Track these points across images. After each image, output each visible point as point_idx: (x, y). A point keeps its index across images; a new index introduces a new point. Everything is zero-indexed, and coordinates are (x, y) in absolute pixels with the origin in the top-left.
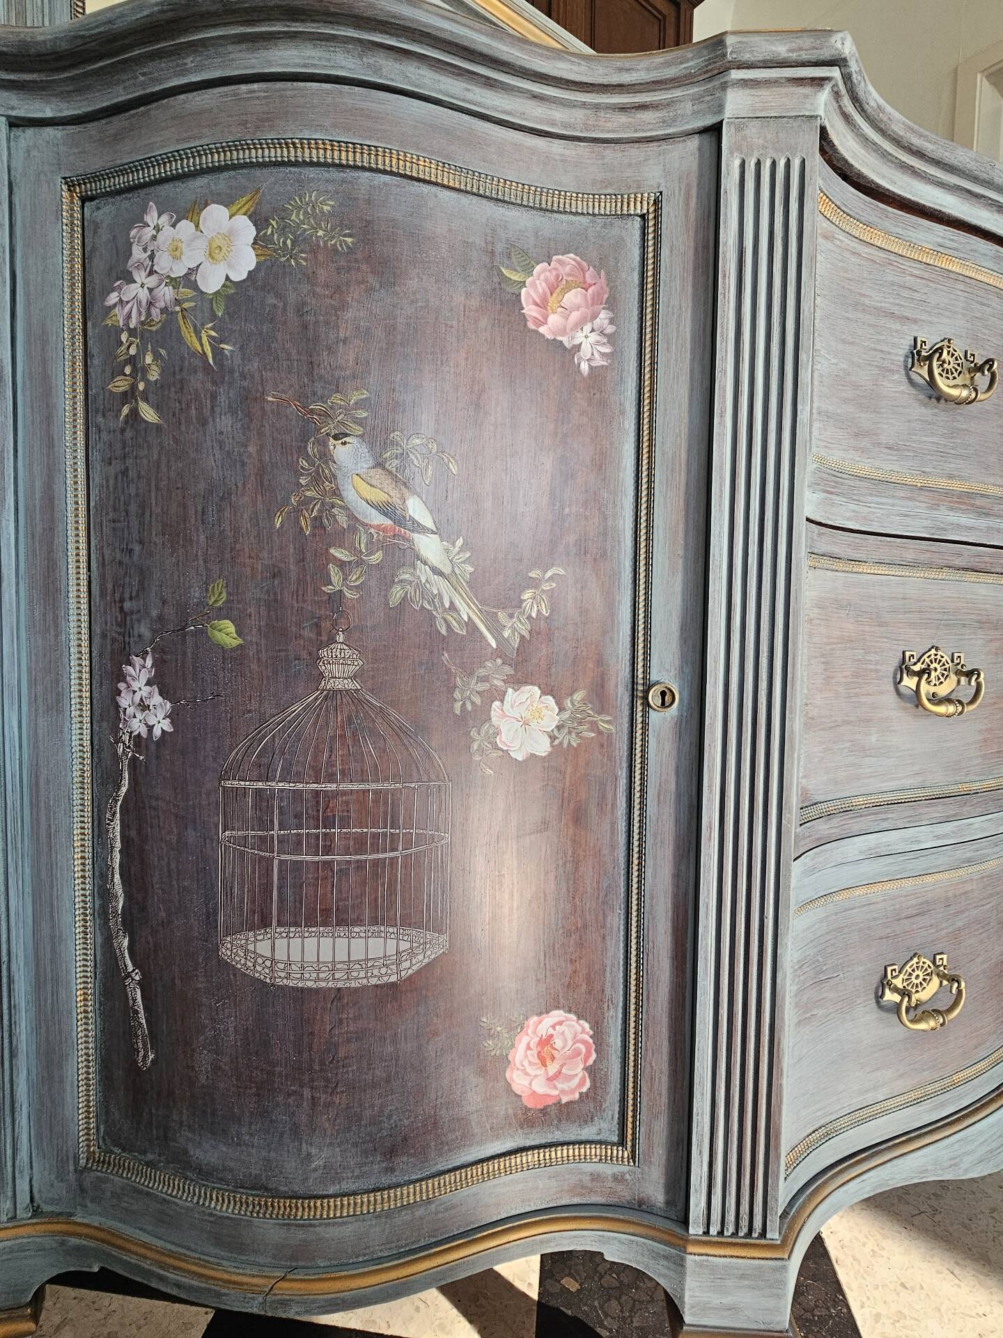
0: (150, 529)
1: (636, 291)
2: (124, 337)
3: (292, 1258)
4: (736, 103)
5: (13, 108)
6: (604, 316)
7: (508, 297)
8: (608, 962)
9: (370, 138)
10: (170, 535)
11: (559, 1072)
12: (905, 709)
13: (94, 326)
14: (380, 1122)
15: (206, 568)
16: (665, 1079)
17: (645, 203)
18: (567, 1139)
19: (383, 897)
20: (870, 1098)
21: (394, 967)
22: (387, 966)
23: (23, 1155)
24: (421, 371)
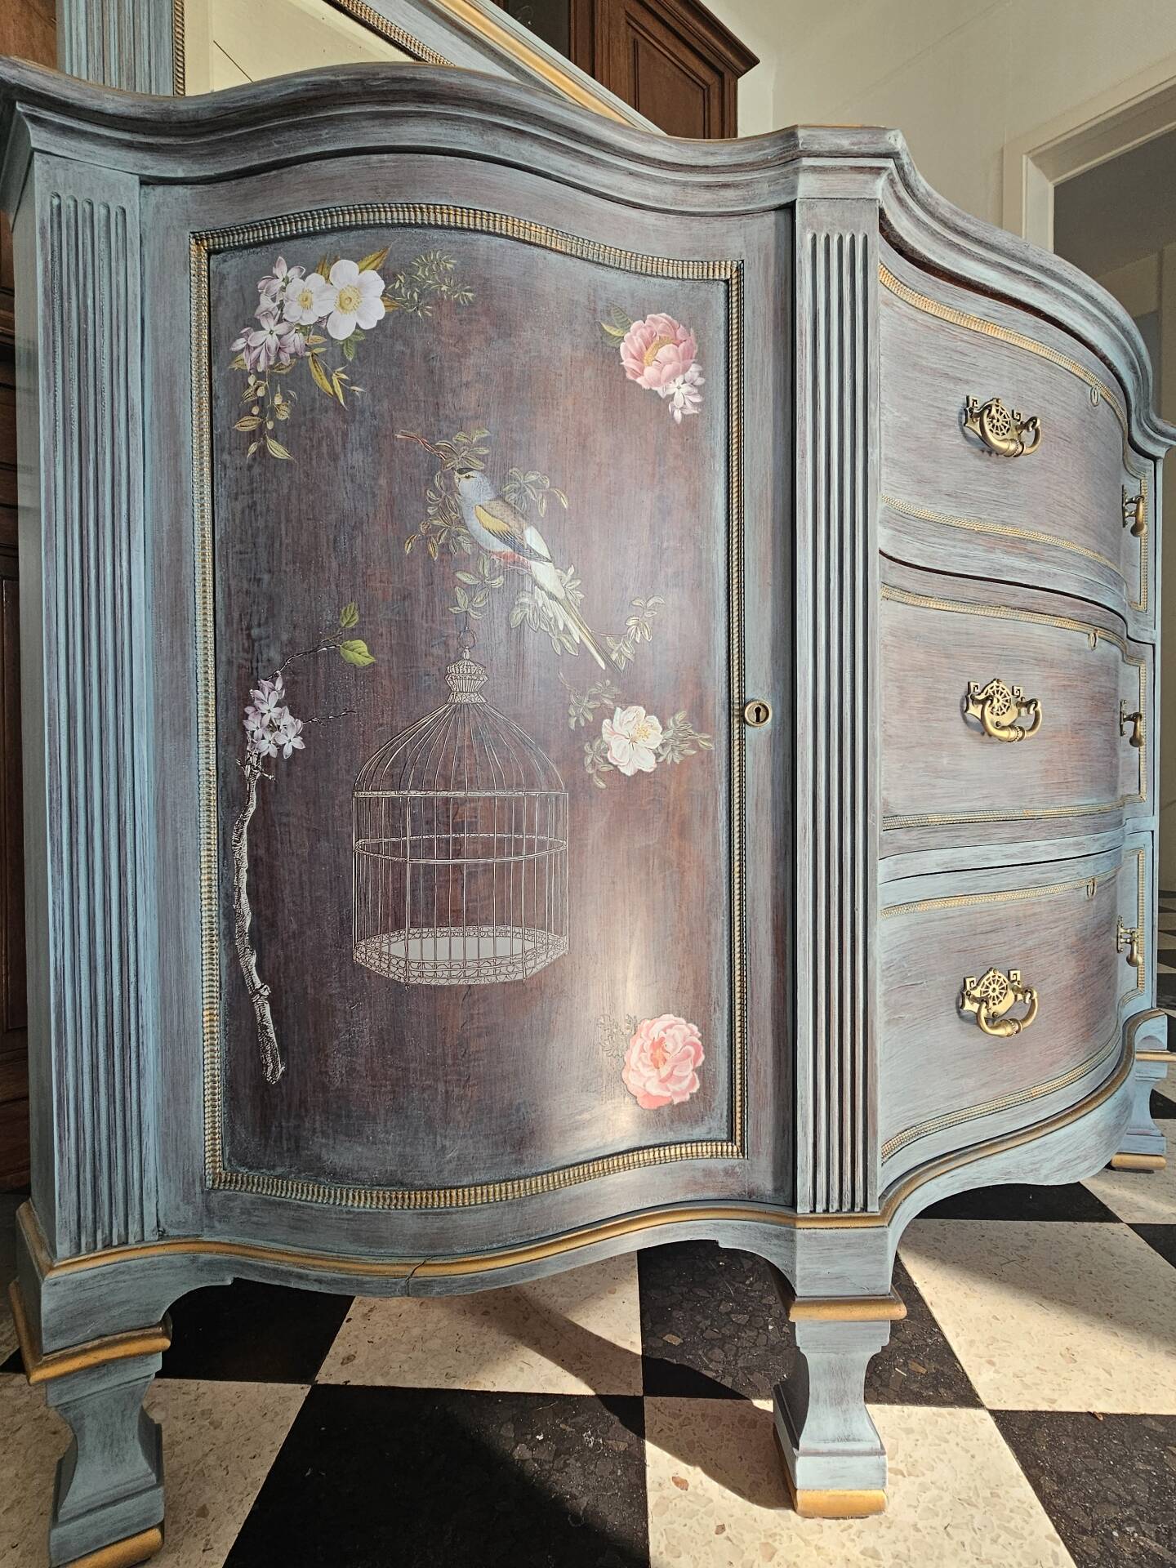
0: (280, 558)
1: (722, 348)
2: (251, 380)
3: (431, 1246)
4: (807, 186)
5: (146, 168)
6: (694, 369)
7: (609, 350)
8: (714, 967)
9: (489, 205)
10: (301, 562)
11: (671, 1074)
12: (971, 735)
13: (219, 370)
14: (509, 1115)
15: (339, 592)
16: (770, 1070)
17: (729, 270)
18: (680, 1140)
19: (509, 899)
20: (956, 1104)
21: (520, 965)
22: (513, 964)
23: (150, 1176)
24: (535, 414)
